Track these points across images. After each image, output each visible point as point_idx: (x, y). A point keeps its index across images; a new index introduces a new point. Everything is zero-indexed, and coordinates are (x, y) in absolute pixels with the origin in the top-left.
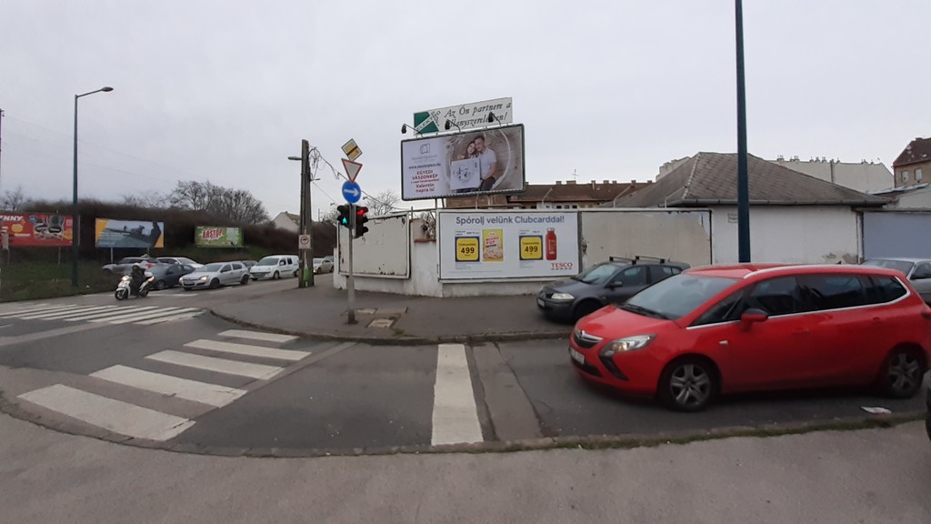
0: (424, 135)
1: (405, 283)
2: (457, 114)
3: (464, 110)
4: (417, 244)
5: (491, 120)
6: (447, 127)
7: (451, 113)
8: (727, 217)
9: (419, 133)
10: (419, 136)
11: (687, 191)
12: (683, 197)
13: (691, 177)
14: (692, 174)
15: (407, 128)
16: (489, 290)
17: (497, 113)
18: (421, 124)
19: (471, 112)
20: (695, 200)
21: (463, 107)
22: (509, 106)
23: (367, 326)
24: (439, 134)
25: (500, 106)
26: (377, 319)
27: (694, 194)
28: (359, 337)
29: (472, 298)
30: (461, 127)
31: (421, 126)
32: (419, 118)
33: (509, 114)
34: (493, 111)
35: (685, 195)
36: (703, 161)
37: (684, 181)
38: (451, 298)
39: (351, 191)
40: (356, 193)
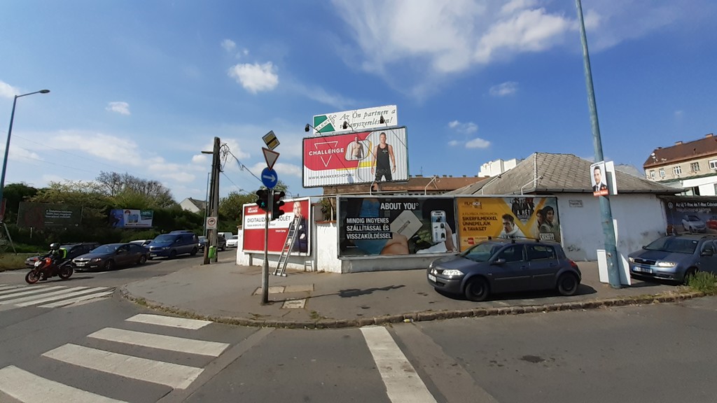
0: (324, 134)
1: (306, 260)
2: (350, 118)
3: (356, 114)
4: (319, 225)
6: (345, 127)
7: (345, 116)
8: (568, 202)
9: (318, 132)
17: (385, 117)
19: (362, 116)
20: (544, 189)
23: (281, 308)
24: (336, 133)
25: (386, 112)
26: (289, 298)
27: (542, 184)
28: (277, 321)
30: (354, 128)
31: (320, 127)
34: (382, 116)
35: (535, 185)
36: (541, 159)
37: (530, 174)
38: (349, 273)
39: (269, 178)
40: (273, 179)
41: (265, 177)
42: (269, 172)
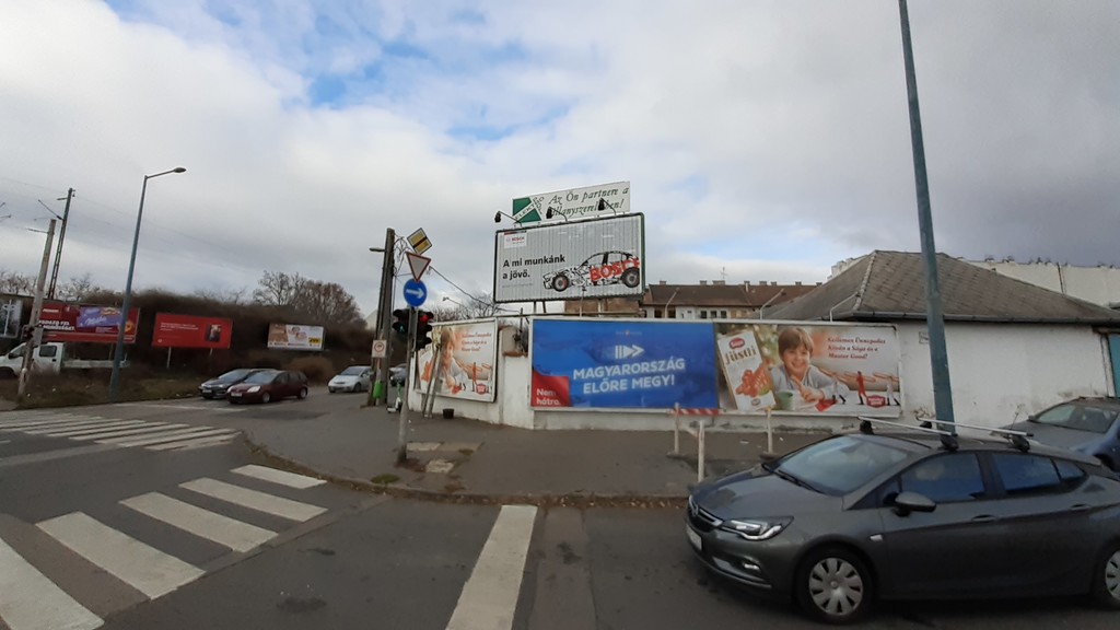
0: (525, 225)
1: (490, 407)
2: (563, 201)
3: (572, 195)
4: (507, 358)
5: (601, 207)
6: (549, 215)
7: (556, 199)
8: (917, 335)
9: (518, 222)
10: (518, 226)
11: (859, 300)
12: (854, 308)
13: (865, 282)
14: (866, 277)
15: (503, 217)
17: (610, 199)
18: (521, 212)
19: (580, 198)
20: (870, 313)
21: (571, 192)
22: (627, 191)
24: (542, 223)
25: (615, 192)
26: (438, 459)
27: (869, 304)
29: (573, 433)
30: (567, 216)
31: (521, 214)
33: (626, 201)
34: (605, 198)
35: (857, 305)
36: (881, 262)
37: (856, 286)
38: (546, 432)
39: (415, 292)
40: (420, 294)
41: (409, 291)
42: (415, 283)
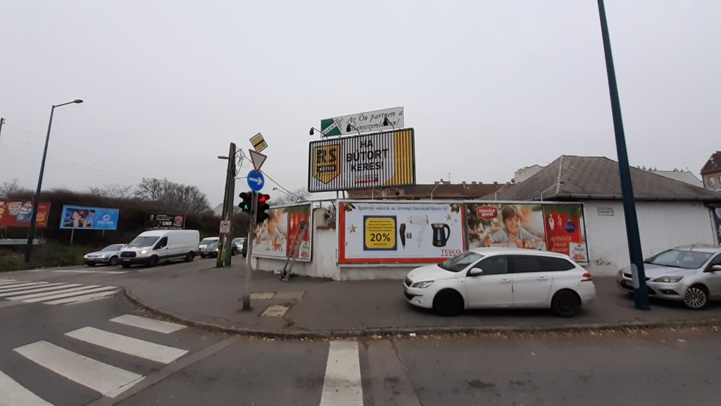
0: (330, 138)
1: (307, 266)
2: (357, 121)
3: (363, 117)
4: (320, 231)
5: (386, 123)
7: (352, 119)
8: (597, 210)
9: (325, 136)
11: (558, 187)
12: (557, 192)
13: (560, 175)
14: (560, 172)
15: (315, 131)
16: (384, 275)
17: (390, 119)
18: (327, 129)
19: (369, 118)
20: (568, 195)
21: (362, 114)
22: (401, 113)
23: (259, 315)
24: (342, 136)
25: (393, 114)
26: (273, 305)
27: (566, 190)
28: (247, 329)
29: (368, 282)
30: (360, 131)
31: (327, 130)
32: (325, 124)
33: (401, 120)
34: (388, 118)
35: (558, 190)
36: (567, 163)
38: (349, 282)
39: (255, 180)
40: (259, 182)
41: (251, 179)
42: (256, 174)
